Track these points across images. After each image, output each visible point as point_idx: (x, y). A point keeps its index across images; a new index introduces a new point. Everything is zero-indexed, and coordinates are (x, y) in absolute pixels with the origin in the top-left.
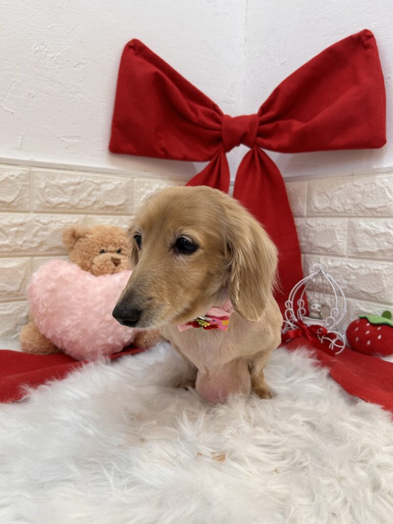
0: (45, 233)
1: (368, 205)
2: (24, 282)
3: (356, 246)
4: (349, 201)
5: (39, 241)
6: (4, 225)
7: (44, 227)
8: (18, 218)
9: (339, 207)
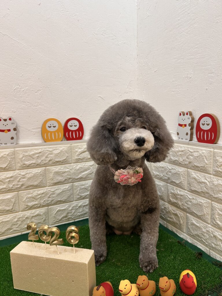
0: (24, 180)
2: (15, 204)
3: (190, 186)
4: (187, 160)
5: (21, 184)
6: (3, 179)
7: (23, 177)
8: (10, 174)
9: (182, 162)
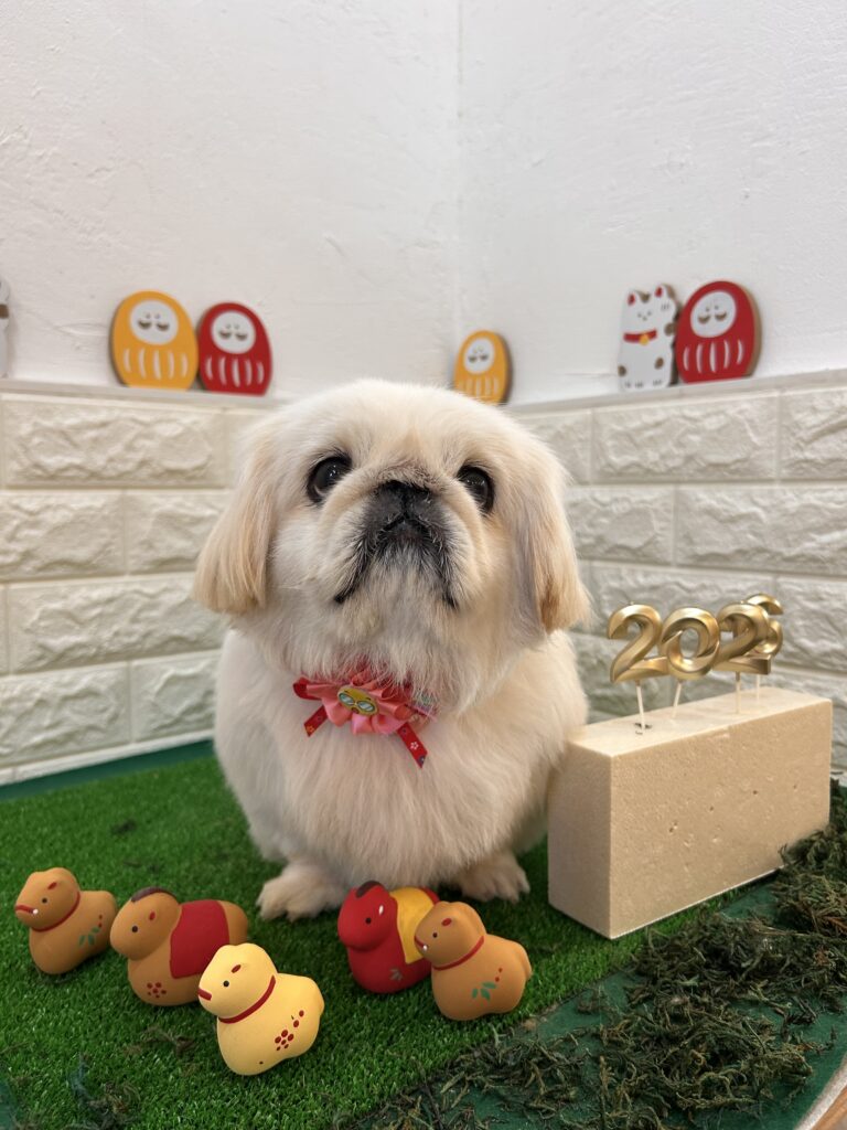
0: (33, 532)
1: (713, 458)
3: (691, 542)
4: (676, 451)
5: (20, 550)
7: (32, 519)
9: (656, 463)
